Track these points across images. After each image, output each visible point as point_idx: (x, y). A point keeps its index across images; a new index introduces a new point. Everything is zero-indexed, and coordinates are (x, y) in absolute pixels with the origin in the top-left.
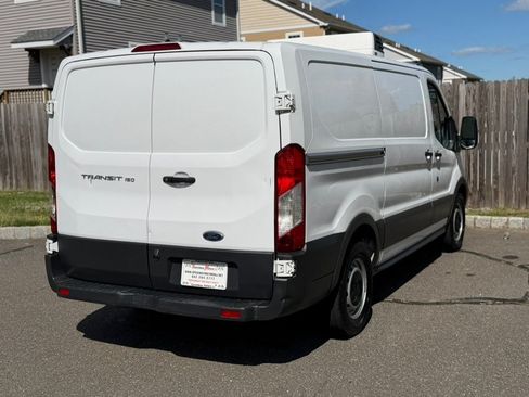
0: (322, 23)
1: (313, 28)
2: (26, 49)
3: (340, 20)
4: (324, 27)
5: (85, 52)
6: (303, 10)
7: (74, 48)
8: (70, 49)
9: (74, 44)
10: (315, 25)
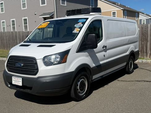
0: (122, 8)
1: (119, 10)
2: (43, 18)
3: (128, 7)
4: (122, 9)
5: (57, 18)
6: (117, 5)
7: (54, 17)
8: (53, 17)
9: (54, 16)
10: (120, 9)
